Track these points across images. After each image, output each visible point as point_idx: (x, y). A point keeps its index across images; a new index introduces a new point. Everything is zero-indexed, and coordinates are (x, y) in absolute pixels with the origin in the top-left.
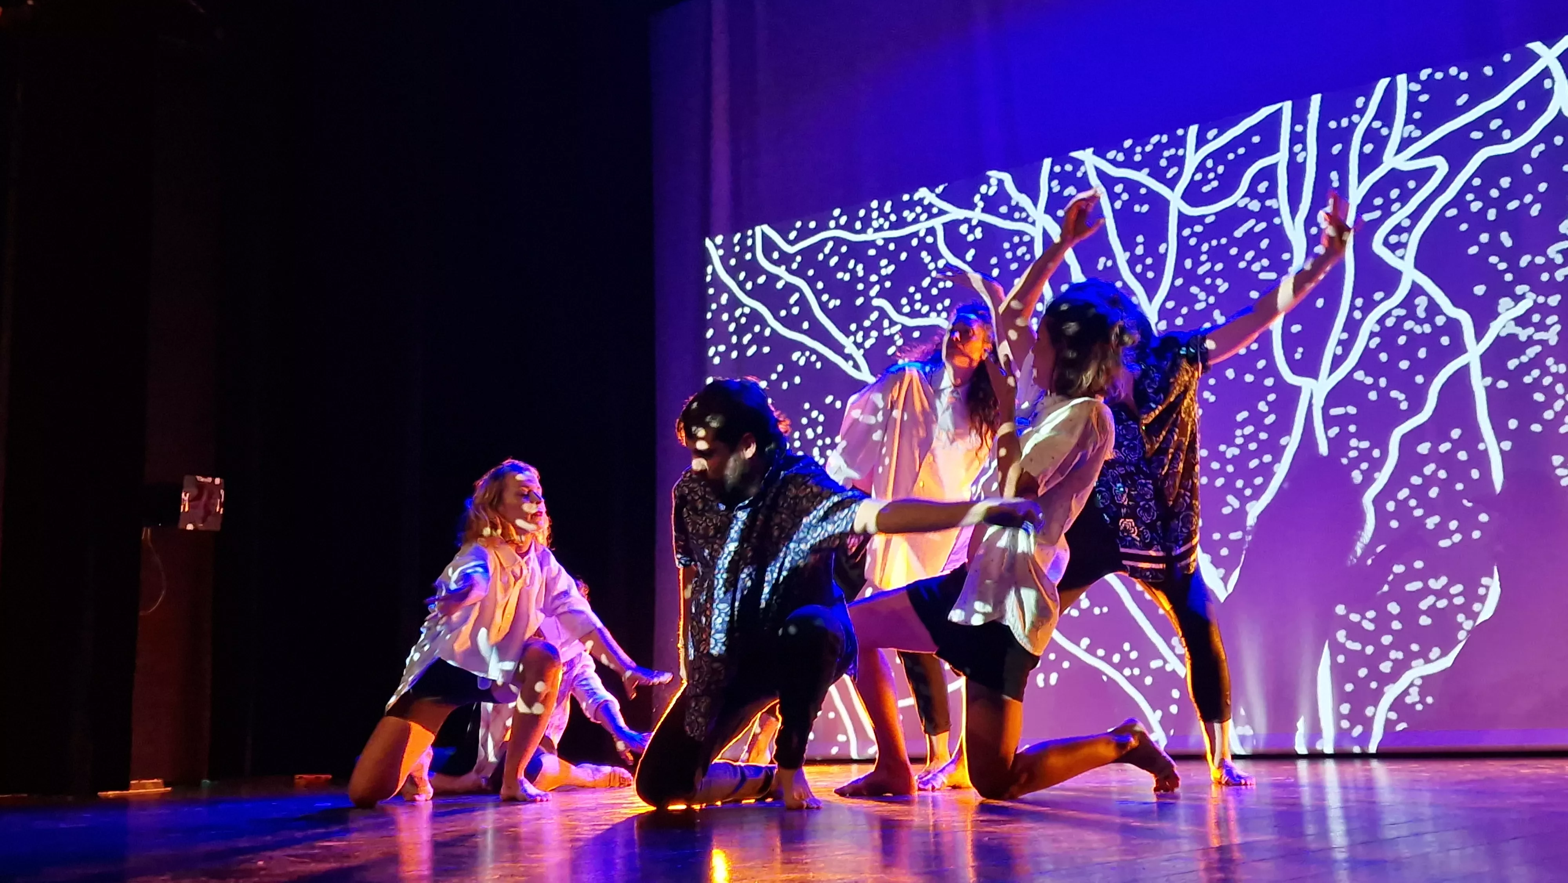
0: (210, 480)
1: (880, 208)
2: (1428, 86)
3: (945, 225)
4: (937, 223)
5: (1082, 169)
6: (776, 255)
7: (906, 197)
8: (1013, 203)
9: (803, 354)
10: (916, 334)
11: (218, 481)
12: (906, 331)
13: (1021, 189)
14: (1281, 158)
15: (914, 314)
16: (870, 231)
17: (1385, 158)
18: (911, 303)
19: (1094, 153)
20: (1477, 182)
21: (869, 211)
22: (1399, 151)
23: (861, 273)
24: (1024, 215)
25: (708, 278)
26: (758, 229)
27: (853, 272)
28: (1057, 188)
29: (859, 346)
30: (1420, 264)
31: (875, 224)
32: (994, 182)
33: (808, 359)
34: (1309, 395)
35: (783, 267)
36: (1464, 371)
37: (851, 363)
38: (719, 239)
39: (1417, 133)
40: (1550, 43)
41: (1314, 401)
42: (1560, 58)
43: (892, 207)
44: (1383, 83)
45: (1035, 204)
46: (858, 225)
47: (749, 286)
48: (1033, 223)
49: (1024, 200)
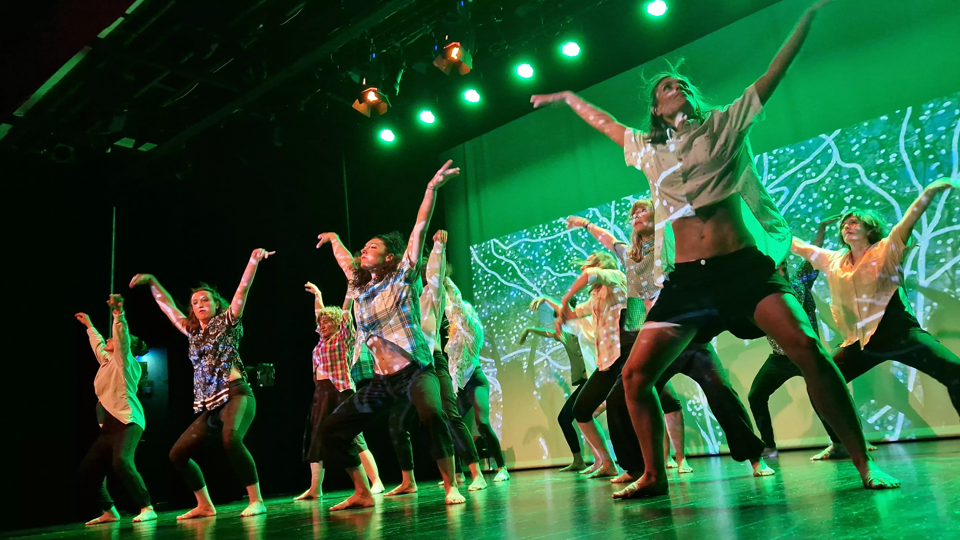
0: (268, 365)
1: (544, 227)
2: (777, 157)
3: (571, 232)
4: (568, 232)
5: (629, 204)
6: (500, 251)
7: (554, 222)
8: (600, 221)
9: (515, 292)
10: (563, 280)
11: (272, 365)
12: (558, 279)
13: (603, 214)
15: (561, 272)
16: (540, 237)
18: (560, 267)
19: (633, 197)
20: (802, 196)
21: (539, 229)
23: (537, 256)
24: (605, 226)
25: (472, 263)
26: (492, 240)
27: (534, 256)
28: (618, 213)
29: (539, 287)
31: (542, 235)
32: (591, 212)
33: (517, 294)
35: (504, 256)
37: (536, 295)
38: (475, 246)
39: (774, 177)
40: (829, 134)
42: (834, 140)
43: (548, 227)
45: (610, 221)
46: (534, 236)
47: (490, 265)
49: (605, 220)
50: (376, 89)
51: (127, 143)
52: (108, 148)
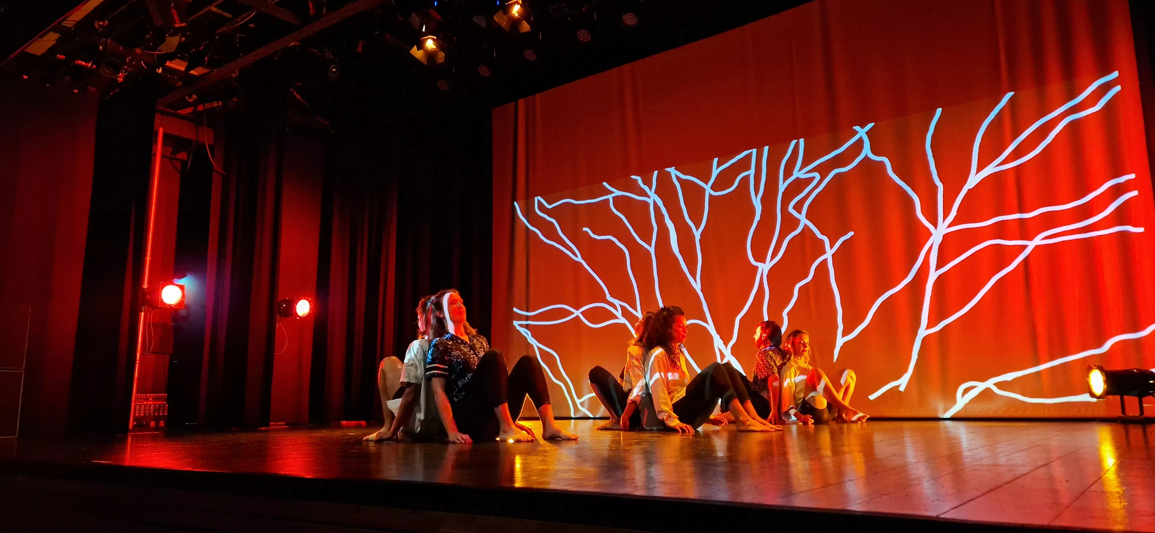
3: (613, 198)
4: (610, 197)
5: (670, 175)
6: (543, 209)
7: (597, 186)
8: (642, 189)
10: (600, 243)
12: (596, 242)
13: (645, 184)
14: (752, 172)
15: (600, 234)
17: (794, 173)
19: (675, 169)
20: (831, 183)
22: (800, 170)
24: (646, 194)
25: (516, 219)
26: (536, 197)
28: (659, 183)
30: (807, 217)
32: (634, 180)
33: (555, 251)
34: (762, 270)
35: (547, 214)
36: (825, 261)
37: (573, 254)
38: (520, 202)
39: (807, 163)
40: (862, 126)
41: (763, 272)
42: (867, 133)
44: (794, 142)
45: (651, 190)
46: (577, 197)
47: (532, 222)
48: (649, 197)
49: (646, 188)
50: (435, 37)
51: (178, 65)
52: (159, 68)
